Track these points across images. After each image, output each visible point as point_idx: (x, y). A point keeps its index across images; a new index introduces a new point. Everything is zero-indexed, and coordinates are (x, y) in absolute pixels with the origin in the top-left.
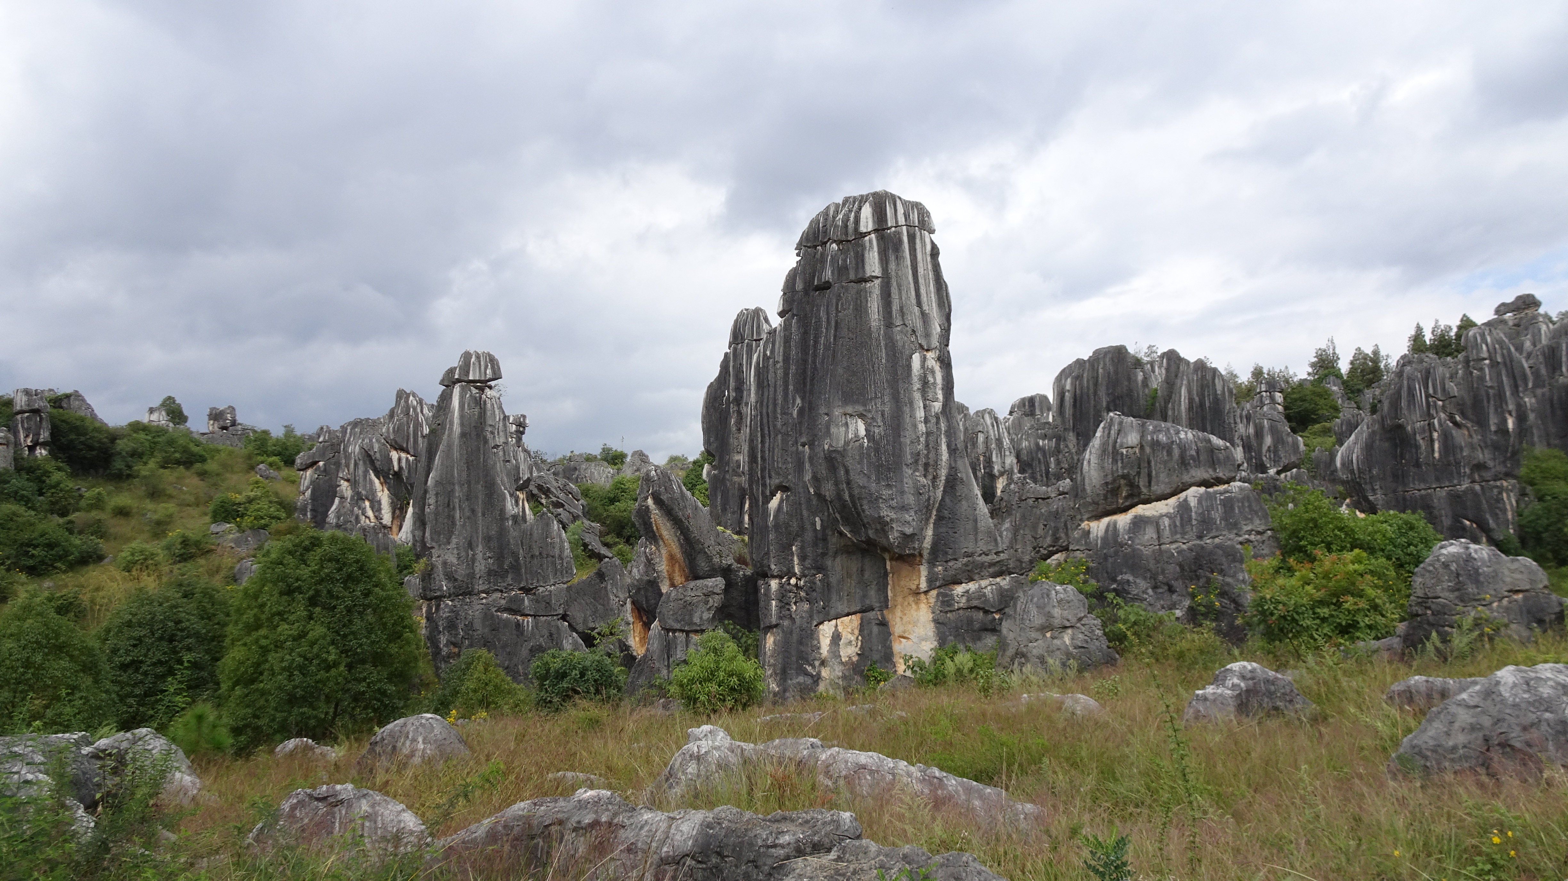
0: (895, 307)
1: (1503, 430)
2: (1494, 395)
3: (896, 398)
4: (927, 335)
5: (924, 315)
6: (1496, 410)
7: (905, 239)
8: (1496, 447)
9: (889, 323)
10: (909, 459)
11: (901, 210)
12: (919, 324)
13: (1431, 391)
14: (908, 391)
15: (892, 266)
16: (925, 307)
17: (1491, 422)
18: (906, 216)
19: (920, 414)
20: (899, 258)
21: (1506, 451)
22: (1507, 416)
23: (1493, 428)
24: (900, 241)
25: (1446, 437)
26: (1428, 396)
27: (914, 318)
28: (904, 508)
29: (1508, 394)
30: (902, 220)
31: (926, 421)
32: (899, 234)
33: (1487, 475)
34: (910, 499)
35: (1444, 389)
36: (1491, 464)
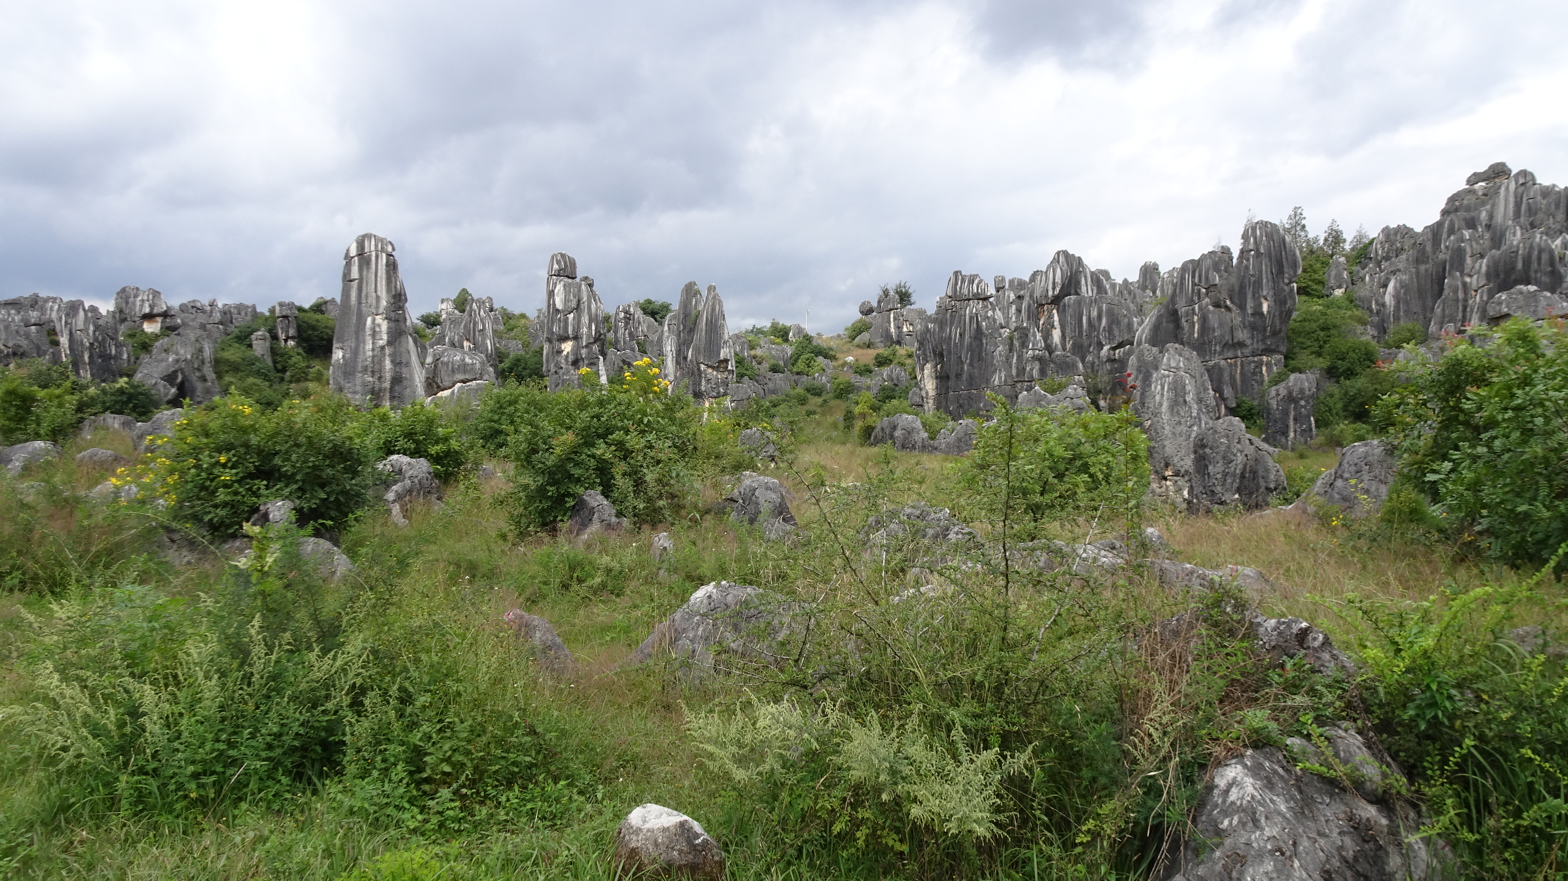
0: (364, 294)
1: (1258, 313)
2: (1255, 282)
3: (357, 339)
4: (377, 307)
5: (378, 298)
6: (1254, 295)
7: (373, 258)
8: (1253, 327)
9: (360, 303)
10: (360, 369)
11: (373, 242)
12: (374, 302)
13: (1197, 280)
14: (364, 336)
15: (365, 273)
16: (379, 293)
17: (1248, 306)
18: (376, 246)
19: (369, 346)
20: (368, 268)
21: (1265, 330)
22: (1263, 300)
23: (1250, 311)
24: (370, 260)
25: (1204, 320)
26: (1194, 284)
27: (372, 300)
28: (355, 393)
29: (1264, 281)
30: (373, 248)
31: (373, 350)
32: (370, 256)
33: (1247, 351)
34: (358, 388)
35: (1207, 278)
36: (1248, 342)
